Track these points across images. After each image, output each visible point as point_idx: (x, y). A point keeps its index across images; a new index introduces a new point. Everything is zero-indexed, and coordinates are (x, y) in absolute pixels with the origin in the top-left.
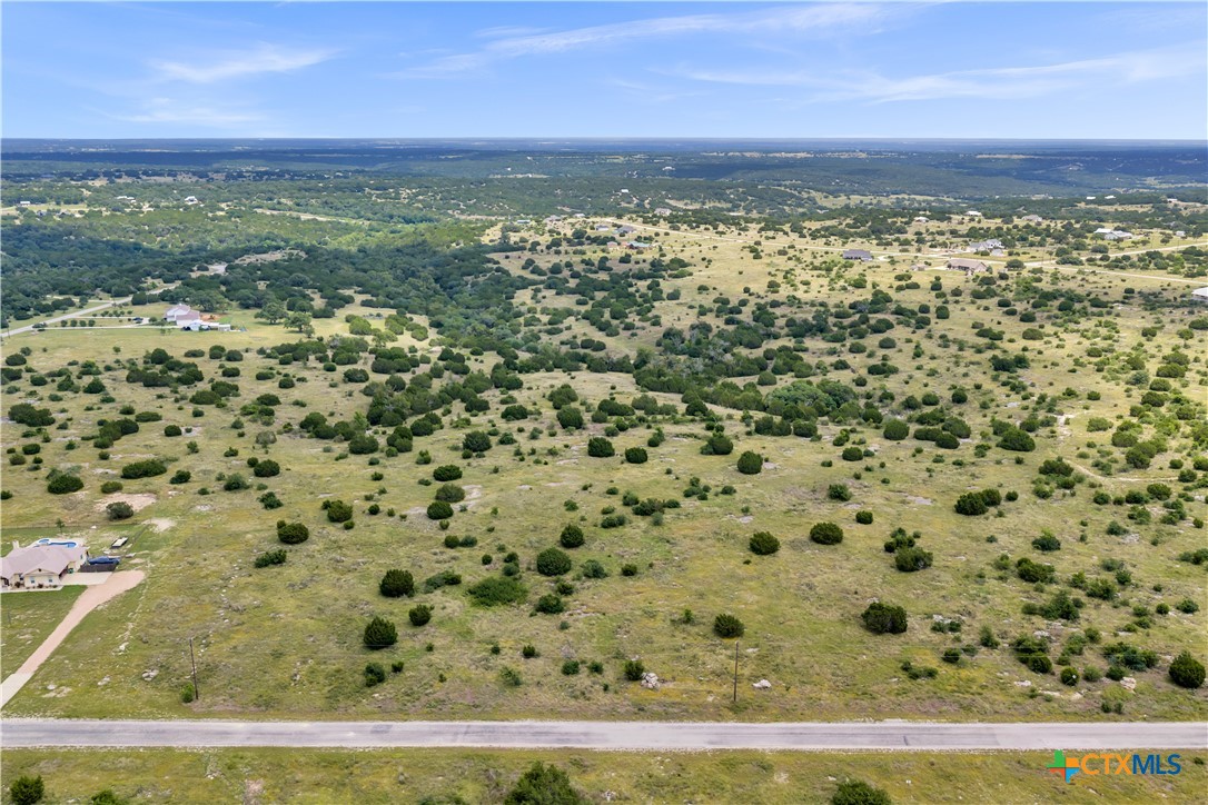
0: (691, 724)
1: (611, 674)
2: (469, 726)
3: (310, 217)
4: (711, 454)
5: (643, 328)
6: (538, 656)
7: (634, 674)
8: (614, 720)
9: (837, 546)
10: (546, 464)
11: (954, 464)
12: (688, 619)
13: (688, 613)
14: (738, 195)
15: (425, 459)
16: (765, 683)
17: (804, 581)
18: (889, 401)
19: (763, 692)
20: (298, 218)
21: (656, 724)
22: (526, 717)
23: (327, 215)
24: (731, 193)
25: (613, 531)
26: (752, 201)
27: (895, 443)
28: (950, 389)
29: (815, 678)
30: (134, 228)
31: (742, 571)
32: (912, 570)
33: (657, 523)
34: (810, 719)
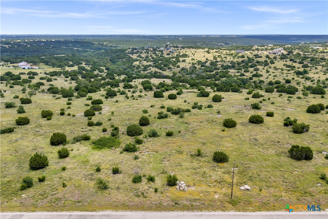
0: (207, 213)
1: (160, 182)
2: (70, 215)
3: (77, 49)
4: (201, 97)
5: (174, 69)
6: (121, 173)
7: (172, 182)
8: (160, 211)
9: (262, 124)
10: (137, 100)
11: (297, 98)
12: (199, 154)
13: (199, 151)
14: (201, 44)
15: (90, 99)
16: (247, 187)
17: (252, 137)
18: (262, 83)
19: (246, 192)
20: (73, 49)
21: (186, 213)
22: (107, 209)
23: (82, 48)
24: (199, 44)
25: (163, 120)
26: (205, 46)
27: (270, 93)
28: (283, 80)
29: (274, 184)
30: (23, 50)
31: (222, 134)
32: (301, 133)
33: (182, 117)
34: (280, 209)
